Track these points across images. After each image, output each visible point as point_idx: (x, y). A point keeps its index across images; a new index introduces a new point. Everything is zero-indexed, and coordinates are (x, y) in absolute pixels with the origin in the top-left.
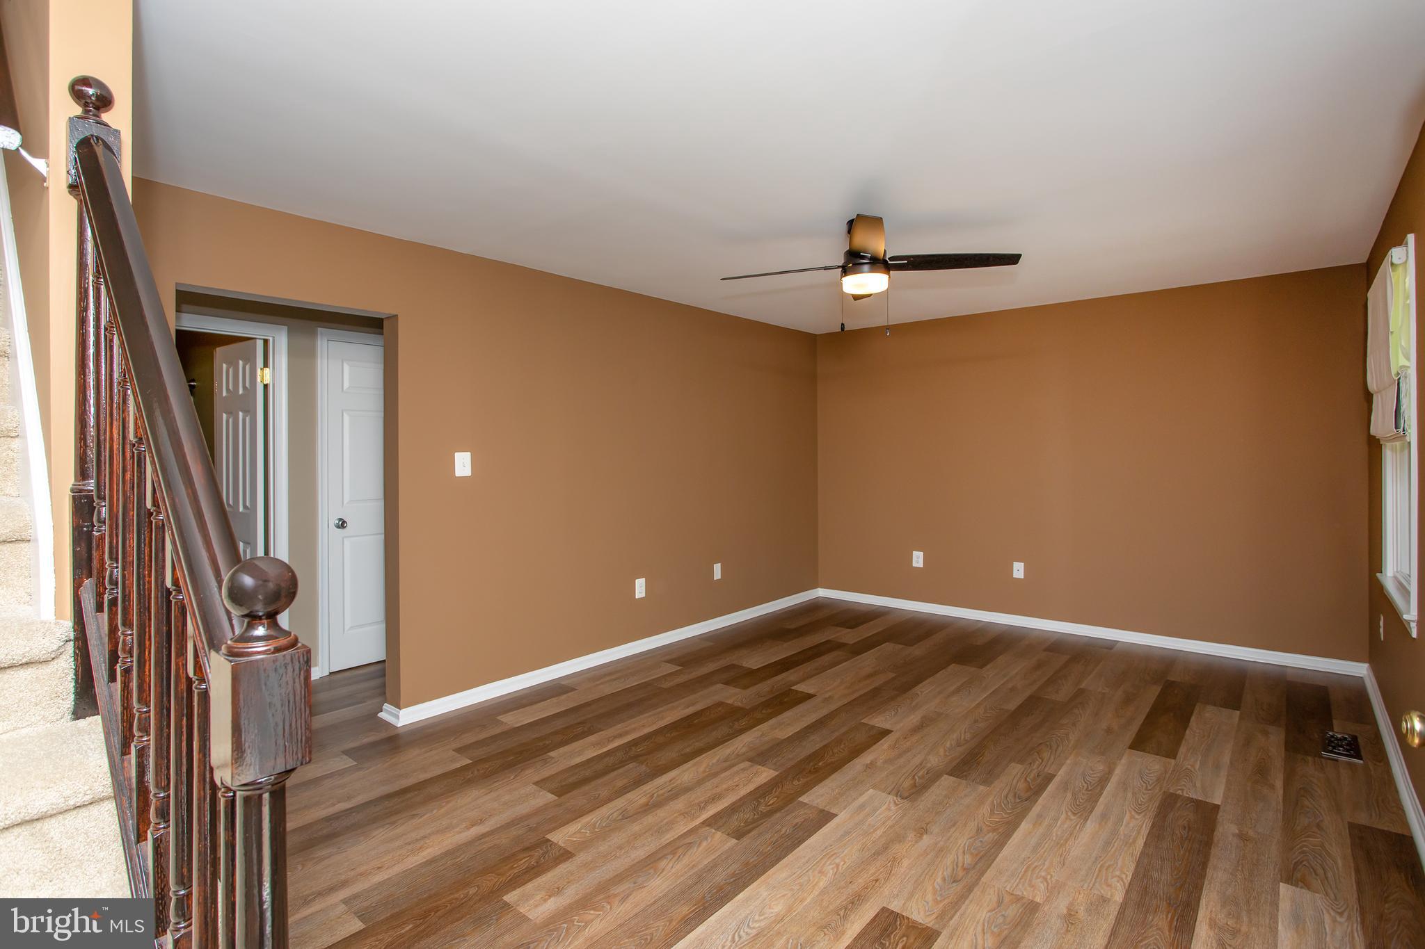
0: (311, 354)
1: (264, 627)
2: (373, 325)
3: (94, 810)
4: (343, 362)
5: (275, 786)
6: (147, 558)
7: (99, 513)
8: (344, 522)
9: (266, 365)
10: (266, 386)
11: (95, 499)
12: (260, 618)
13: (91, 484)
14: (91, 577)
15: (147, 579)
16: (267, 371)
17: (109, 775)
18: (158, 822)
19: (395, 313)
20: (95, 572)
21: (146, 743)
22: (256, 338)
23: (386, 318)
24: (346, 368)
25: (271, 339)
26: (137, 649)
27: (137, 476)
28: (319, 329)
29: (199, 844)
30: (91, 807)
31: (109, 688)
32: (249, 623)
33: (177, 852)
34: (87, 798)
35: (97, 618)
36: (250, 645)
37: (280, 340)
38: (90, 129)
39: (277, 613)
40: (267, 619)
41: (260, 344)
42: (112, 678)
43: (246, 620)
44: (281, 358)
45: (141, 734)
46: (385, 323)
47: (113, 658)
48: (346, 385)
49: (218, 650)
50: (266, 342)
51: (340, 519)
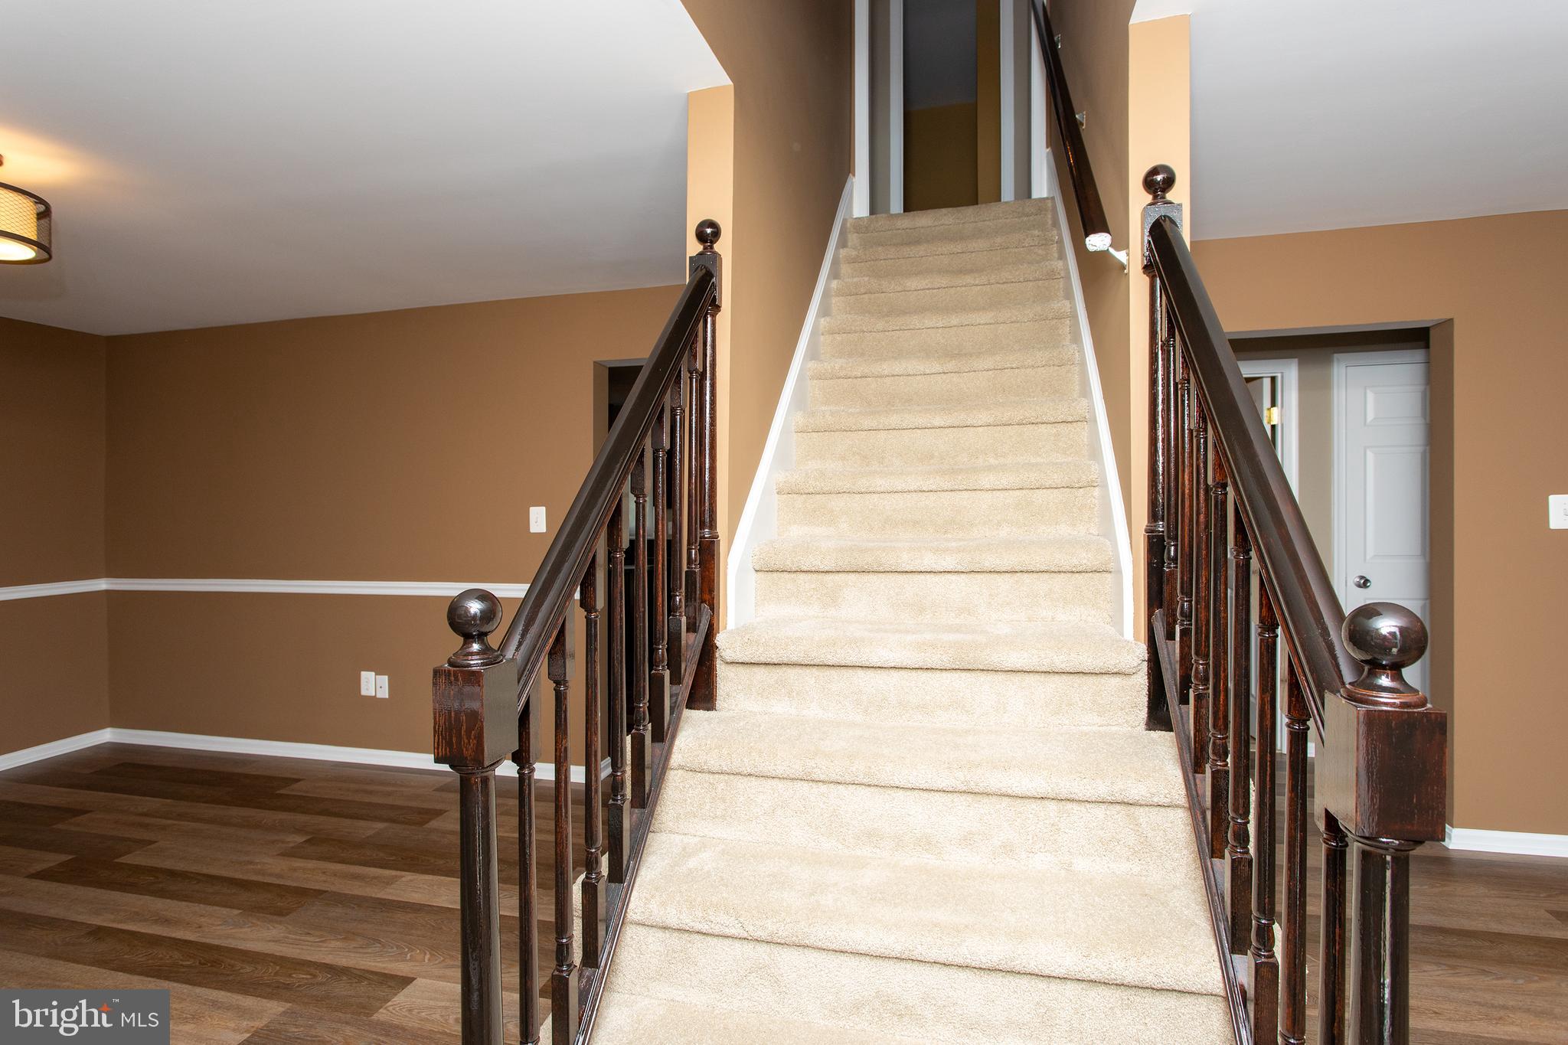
0: (1326, 385)
1: (1387, 677)
2: (1413, 338)
3: (1171, 812)
4: (1365, 389)
5: (1399, 853)
6: (1222, 595)
7: (1169, 551)
8: (1367, 581)
9: (1273, 404)
10: (1273, 427)
11: (1166, 539)
12: (1384, 667)
13: (1161, 526)
14: (1161, 608)
15: (1222, 615)
16: (1275, 410)
17: (1183, 786)
18: (1235, 844)
19: (1448, 317)
20: (1165, 604)
21: (1219, 767)
22: (1262, 377)
23: (1433, 326)
24: (1370, 396)
25: (1279, 375)
26: (1214, 678)
27: (1215, 518)
28: (1335, 355)
29: (1289, 882)
30: (1168, 810)
31: (1180, 709)
32: (1369, 670)
33: (1259, 880)
34: (1167, 801)
35: (1167, 645)
36: (1374, 693)
37: (1289, 373)
38: (1160, 211)
39: (1404, 665)
40: (1390, 670)
41: (1267, 383)
42: (1184, 700)
43: (1366, 668)
44: (1291, 395)
45: (1215, 758)
46: (1432, 333)
47: (1185, 684)
48: (1370, 416)
49: (1335, 691)
50: (1273, 379)
51: (1362, 577)
